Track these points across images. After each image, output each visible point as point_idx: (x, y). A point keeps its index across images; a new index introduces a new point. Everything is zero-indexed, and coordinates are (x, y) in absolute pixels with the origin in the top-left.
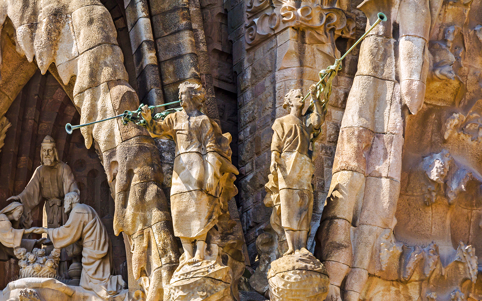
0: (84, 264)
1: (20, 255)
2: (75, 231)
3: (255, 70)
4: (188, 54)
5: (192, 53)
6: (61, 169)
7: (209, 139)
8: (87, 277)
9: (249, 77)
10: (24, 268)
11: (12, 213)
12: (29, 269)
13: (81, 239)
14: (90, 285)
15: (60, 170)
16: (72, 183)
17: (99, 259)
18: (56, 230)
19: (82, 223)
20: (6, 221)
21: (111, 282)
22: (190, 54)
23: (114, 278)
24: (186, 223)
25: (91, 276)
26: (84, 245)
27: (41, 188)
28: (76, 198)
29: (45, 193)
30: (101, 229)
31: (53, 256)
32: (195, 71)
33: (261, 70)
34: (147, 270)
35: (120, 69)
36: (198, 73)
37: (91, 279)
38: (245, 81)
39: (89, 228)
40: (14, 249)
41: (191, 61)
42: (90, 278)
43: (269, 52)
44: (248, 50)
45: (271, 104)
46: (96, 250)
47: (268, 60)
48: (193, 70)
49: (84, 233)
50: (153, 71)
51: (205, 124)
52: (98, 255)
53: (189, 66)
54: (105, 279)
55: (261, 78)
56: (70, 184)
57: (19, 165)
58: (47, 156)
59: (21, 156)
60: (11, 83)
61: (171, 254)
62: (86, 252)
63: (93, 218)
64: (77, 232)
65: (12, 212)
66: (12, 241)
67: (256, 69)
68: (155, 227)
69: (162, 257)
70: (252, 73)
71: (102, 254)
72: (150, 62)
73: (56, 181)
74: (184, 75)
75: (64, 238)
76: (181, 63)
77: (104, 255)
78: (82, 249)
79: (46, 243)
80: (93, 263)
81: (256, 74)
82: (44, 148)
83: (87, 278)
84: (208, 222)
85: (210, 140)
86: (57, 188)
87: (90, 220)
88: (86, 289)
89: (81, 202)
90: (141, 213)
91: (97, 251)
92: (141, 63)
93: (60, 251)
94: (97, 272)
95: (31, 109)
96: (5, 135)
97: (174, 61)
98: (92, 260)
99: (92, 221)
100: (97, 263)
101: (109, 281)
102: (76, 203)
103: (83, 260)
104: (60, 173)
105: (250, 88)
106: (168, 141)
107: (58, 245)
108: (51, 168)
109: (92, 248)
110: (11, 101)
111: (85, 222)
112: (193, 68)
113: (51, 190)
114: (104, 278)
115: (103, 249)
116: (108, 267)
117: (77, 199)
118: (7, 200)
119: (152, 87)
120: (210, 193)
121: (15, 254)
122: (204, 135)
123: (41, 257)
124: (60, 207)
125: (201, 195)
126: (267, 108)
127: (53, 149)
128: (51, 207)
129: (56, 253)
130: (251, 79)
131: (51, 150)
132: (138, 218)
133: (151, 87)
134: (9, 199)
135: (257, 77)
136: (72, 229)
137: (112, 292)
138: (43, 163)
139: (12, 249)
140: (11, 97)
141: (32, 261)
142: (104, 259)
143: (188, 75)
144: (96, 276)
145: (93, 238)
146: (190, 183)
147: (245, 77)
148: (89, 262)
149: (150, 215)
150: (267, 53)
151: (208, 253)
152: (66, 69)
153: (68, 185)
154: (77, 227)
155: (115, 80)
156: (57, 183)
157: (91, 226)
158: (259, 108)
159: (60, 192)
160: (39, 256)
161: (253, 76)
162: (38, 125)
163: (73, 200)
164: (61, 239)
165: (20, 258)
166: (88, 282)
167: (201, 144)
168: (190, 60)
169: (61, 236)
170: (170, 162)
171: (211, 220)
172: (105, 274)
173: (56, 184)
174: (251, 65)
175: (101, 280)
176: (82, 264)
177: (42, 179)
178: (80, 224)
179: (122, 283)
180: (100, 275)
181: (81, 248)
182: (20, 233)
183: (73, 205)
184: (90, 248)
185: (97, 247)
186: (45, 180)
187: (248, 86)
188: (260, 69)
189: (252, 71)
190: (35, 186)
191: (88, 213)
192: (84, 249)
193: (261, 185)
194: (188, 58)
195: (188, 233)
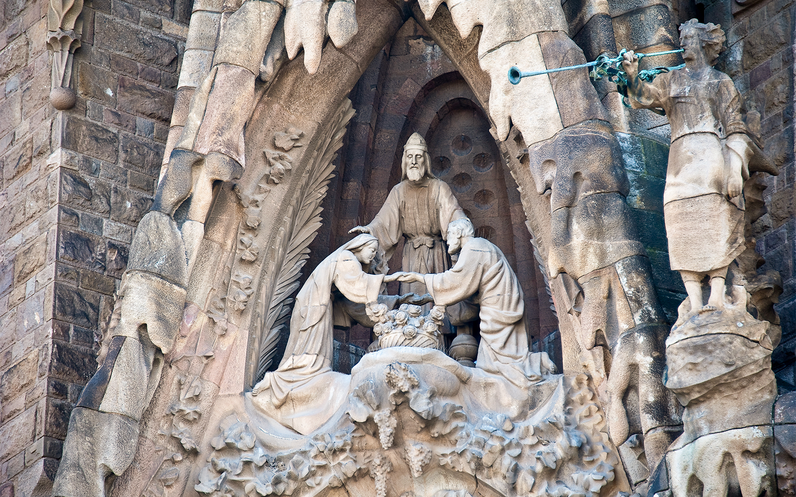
0: (484, 332)
1: (377, 315)
2: (469, 279)
3: (751, 45)
4: (654, 5)
5: (660, 4)
6: (434, 188)
7: (732, 112)
8: (491, 353)
9: (739, 58)
10: (387, 333)
11: (361, 250)
12: (396, 335)
13: (477, 293)
14: (495, 366)
15: (433, 190)
16: (455, 210)
17: (509, 325)
18: (438, 277)
19: (481, 267)
20: (352, 262)
21: (530, 361)
22: (657, 5)
23: (536, 356)
24: (693, 247)
25: (497, 351)
26: (483, 303)
27: (401, 218)
28: (469, 229)
29: (408, 227)
30: (511, 278)
31: (433, 318)
32: (666, 33)
33: (765, 44)
34: (607, 335)
35: (558, 14)
36: (670, 37)
37: (498, 356)
38: (730, 66)
39: (492, 275)
40: (367, 306)
41: (660, 17)
42: (496, 354)
43: (781, 14)
44: (735, 15)
45: (785, 96)
46: (505, 311)
47: (780, 26)
48: (663, 31)
49: (483, 284)
50: (605, 26)
51: (725, 88)
52: (509, 318)
53: (656, 26)
54: (521, 357)
55: (764, 58)
56: (451, 211)
57: (345, 195)
58: (414, 165)
59: (349, 181)
60: (361, 42)
61: (650, 309)
62: (487, 313)
63: (498, 260)
64: (473, 280)
65: (361, 248)
66: (364, 293)
67: (753, 43)
68: (620, 265)
69: (635, 313)
70: (743, 51)
71: (515, 317)
72: (599, 11)
73: (426, 207)
74: (646, 40)
75: (452, 289)
76: (641, 21)
77: (518, 319)
78: (479, 310)
79: (414, 302)
80: (499, 331)
81: (753, 51)
82: (409, 152)
83: (490, 355)
84: (731, 247)
85: (733, 114)
86: (427, 219)
87: (493, 262)
88: (488, 371)
89: (476, 234)
90: (596, 242)
91: (507, 312)
92: (579, 15)
93: (444, 311)
94: (508, 345)
95: (365, 108)
96: (346, 129)
97: (628, 19)
98: (498, 327)
99: (497, 265)
100: (508, 330)
101: (528, 360)
102: (468, 236)
103: (482, 326)
104: (433, 195)
105: (740, 75)
106: (629, 136)
107: (442, 300)
108: (419, 185)
109: (498, 307)
110: (359, 72)
111: (485, 265)
112: (663, 29)
113: (418, 221)
114: (519, 355)
115: (515, 309)
116: (524, 338)
117: (470, 231)
118: (350, 231)
119: (603, 50)
120: (732, 200)
121: (368, 314)
122: (723, 105)
123: (415, 317)
124: (430, 250)
125: (721, 203)
126: (776, 103)
127: (424, 156)
128: (415, 249)
129: (438, 313)
130: (742, 61)
131: (421, 156)
132: (591, 250)
133: (600, 51)
134: (354, 230)
135: (755, 56)
136: (465, 276)
137: (534, 376)
138: (406, 177)
139: (362, 306)
140: (361, 66)
141: (401, 321)
142: (517, 324)
143: (654, 39)
144: (506, 351)
145: (498, 290)
146: (701, 182)
147: (731, 59)
148: (493, 329)
149: (611, 246)
150: (774, 15)
151: (729, 300)
152: (466, 12)
153: (448, 213)
154: (472, 273)
155: (549, 31)
156: (428, 211)
157: (495, 272)
158: (759, 106)
159: (432, 224)
160: (412, 316)
161: (747, 56)
162: (375, 135)
163: (463, 232)
164: (446, 290)
165: (377, 320)
166: (492, 360)
167: (718, 122)
168: (657, 16)
169: (447, 286)
170: (635, 170)
171: (736, 245)
172: (520, 348)
173: (426, 212)
174: (743, 38)
175: (515, 358)
176: (481, 333)
177: (403, 204)
178: (477, 268)
179: (550, 365)
180: (511, 349)
181: (478, 308)
182: (376, 280)
183: (463, 240)
184: (495, 307)
185: (505, 306)
186: (408, 205)
187: (736, 72)
188: (762, 42)
189: (744, 47)
190: (392, 214)
191: (491, 252)
192: (483, 308)
193: (766, 226)
194: (653, 12)
195: (696, 264)
